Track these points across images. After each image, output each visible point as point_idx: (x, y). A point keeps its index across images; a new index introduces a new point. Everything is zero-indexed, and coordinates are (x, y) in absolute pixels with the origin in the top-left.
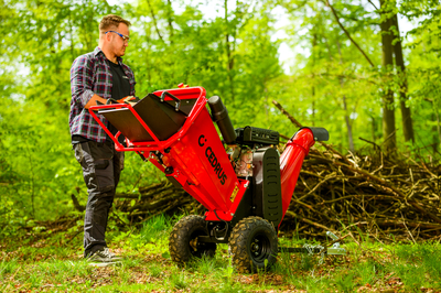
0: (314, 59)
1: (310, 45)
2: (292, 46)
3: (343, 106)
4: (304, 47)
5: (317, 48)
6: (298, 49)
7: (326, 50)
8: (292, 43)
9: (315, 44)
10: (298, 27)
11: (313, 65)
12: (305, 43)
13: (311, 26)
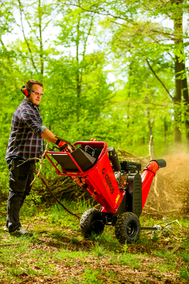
0: (130, 85)
1: (128, 74)
2: (116, 75)
3: (147, 115)
4: (124, 76)
5: (132, 77)
6: (120, 77)
7: (138, 79)
8: (116, 73)
9: (131, 74)
10: (120, 63)
11: (129, 88)
12: (124, 73)
13: (129, 63)
